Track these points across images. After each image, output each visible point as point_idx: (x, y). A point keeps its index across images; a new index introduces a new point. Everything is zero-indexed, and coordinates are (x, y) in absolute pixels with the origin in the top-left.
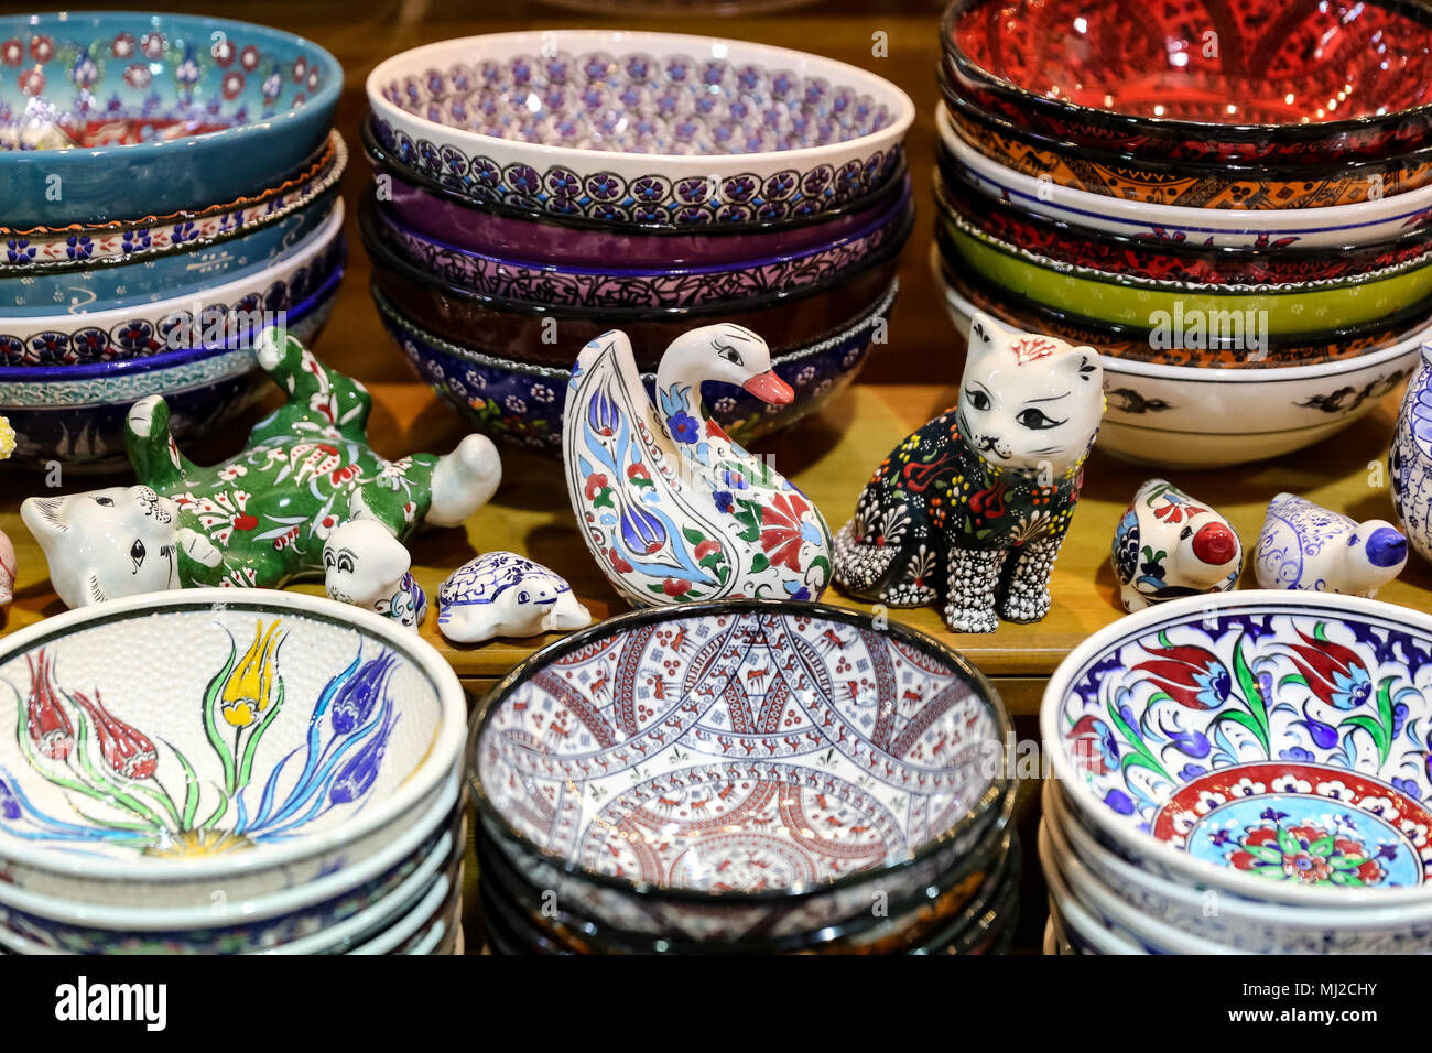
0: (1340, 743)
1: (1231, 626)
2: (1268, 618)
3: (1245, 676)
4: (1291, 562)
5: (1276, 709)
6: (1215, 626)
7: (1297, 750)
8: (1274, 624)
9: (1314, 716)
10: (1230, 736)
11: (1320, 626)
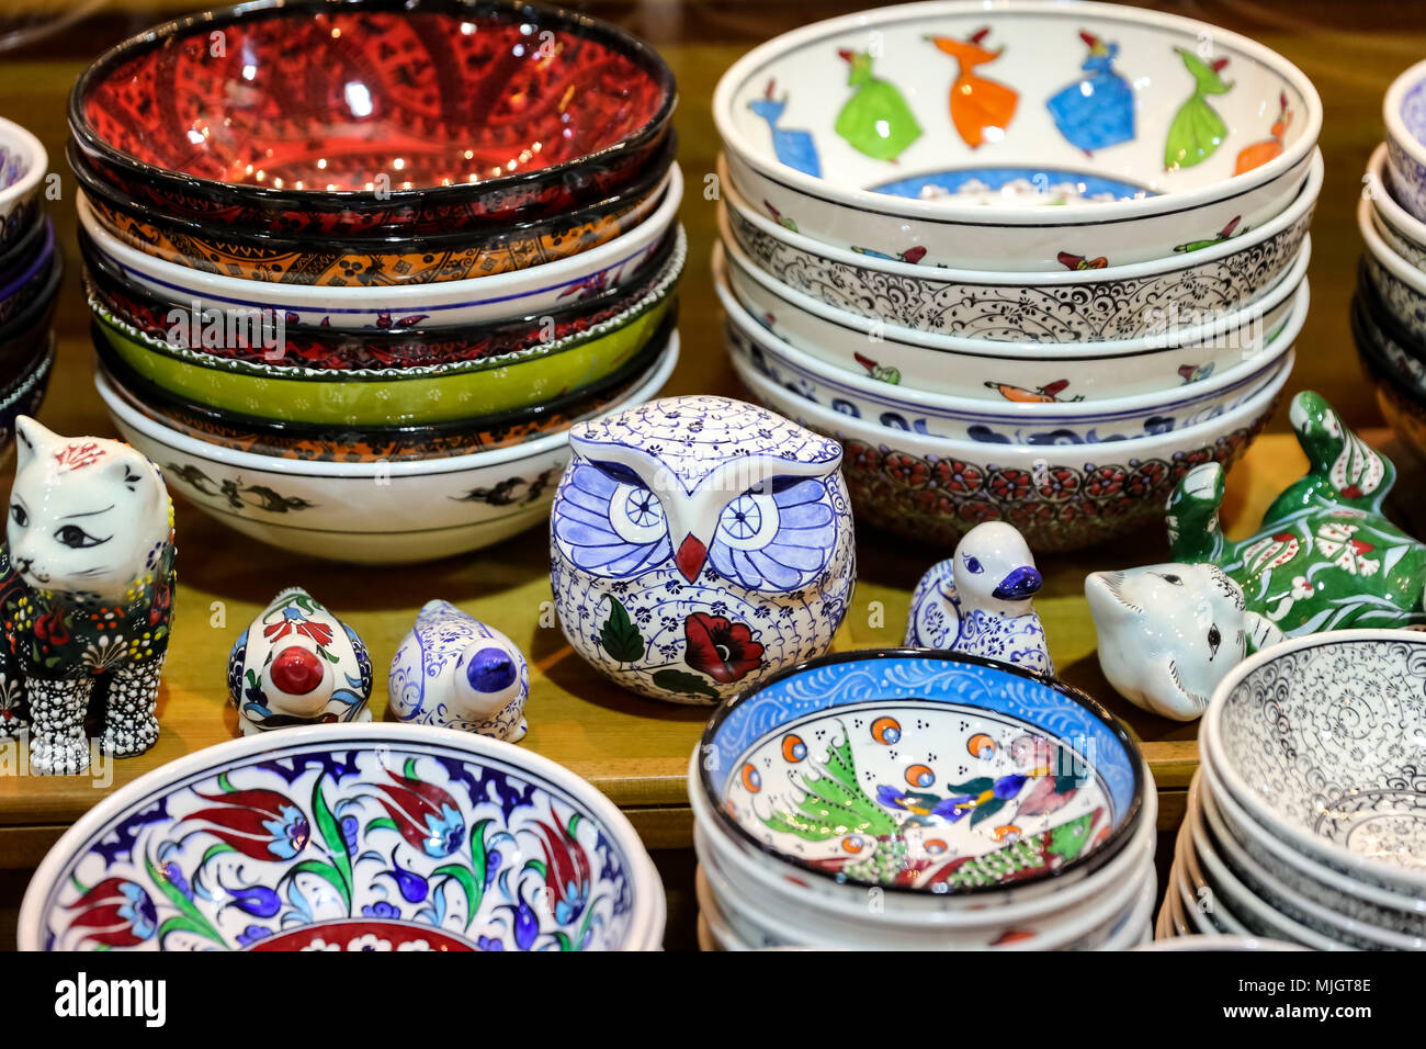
0: (430, 896)
1: (309, 765)
2: (352, 755)
3: (326, 821)
4: (413, 684)
5: (362, 858)
6: (289, 765)
7: (380, 906)
8: (360, 762)
9: (403, 865)
10: (307, 891)
11: (410, 763)
